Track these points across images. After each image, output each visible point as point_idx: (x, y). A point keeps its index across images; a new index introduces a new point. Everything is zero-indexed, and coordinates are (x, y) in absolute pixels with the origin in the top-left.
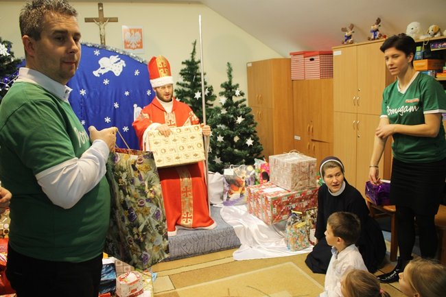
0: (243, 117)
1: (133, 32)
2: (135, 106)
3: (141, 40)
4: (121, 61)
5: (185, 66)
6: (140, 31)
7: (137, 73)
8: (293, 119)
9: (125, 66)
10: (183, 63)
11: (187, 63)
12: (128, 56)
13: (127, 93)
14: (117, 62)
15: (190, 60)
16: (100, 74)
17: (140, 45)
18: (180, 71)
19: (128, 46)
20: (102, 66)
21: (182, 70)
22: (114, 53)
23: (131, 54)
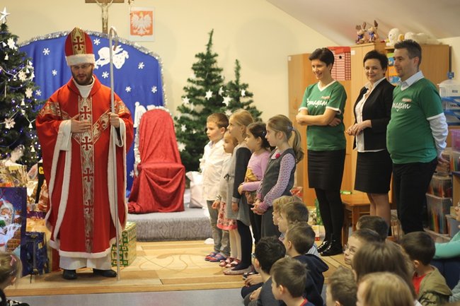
1: (141, 15)
2: (137, 104)
3: (152, 25)
4: (124, 52)
5: (198, 60)
6: (150, 13)
7: (141, 66)
9: (127, 57)
10: (196, 56)
11: (201, 56)
12: (132, 47)
13: (128, 89)
14: (119, 53)
15: (205, 52)
16: (100, 66)
17: (150, 31)
18: (192, 66)
19: (135, 31)
20: (101, 57)
21: (194, 65)
22: (116, 43)
23: (136, 45)
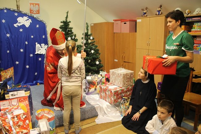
0: (94, 50)
1: (34, 5)
2: (37, 43)
3: (39, 9)
4: (29, 19)
5: (62, 24)
6: (38, 5)
7: (38, 26)
8: (114, 52)
9: (31, 22)
10: (61, 22)
11: (63, 22)
12: (33, 17)
13: (32, 37)
14: (27, 20)
15: (65, 20)
16: (18, 26)
17: (38, 12)
18: (60, 26)
19: (32, 12)
20: (19, 22)
21: (61, 26)
22: (25, 15)
23: (35, 16)
